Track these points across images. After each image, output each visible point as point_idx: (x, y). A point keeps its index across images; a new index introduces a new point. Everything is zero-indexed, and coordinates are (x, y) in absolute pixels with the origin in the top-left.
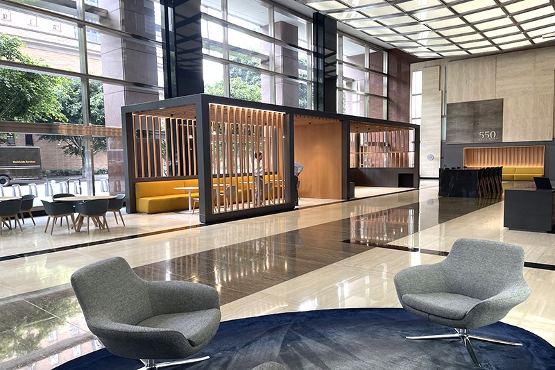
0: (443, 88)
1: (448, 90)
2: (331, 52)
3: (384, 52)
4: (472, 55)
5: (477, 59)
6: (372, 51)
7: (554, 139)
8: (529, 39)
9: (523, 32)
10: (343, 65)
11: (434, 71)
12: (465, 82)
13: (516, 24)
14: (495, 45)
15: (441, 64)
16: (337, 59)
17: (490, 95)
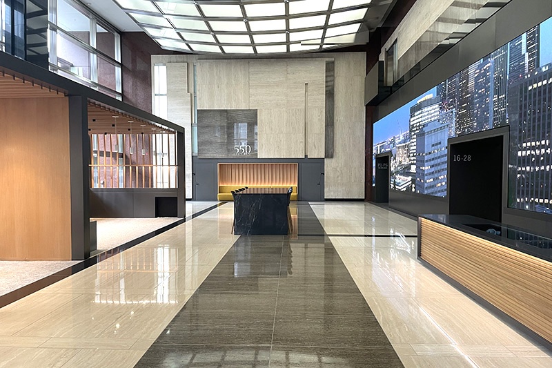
0: (192, 90)
1: (198, 93)
2: (38, 9)
3: (116, 34)
4: (224, 55)
5: (229, 60)
6: (100, 29)
7: (306, 156)
8: (288, 43)
9: (288, 31)
10: (58, 36)
11: (181, 69)
12: (216, 86)
13: (287, 17)
14: (253, 44)
15: (189, 61)
16: (48, 22)
17: (244, 104)
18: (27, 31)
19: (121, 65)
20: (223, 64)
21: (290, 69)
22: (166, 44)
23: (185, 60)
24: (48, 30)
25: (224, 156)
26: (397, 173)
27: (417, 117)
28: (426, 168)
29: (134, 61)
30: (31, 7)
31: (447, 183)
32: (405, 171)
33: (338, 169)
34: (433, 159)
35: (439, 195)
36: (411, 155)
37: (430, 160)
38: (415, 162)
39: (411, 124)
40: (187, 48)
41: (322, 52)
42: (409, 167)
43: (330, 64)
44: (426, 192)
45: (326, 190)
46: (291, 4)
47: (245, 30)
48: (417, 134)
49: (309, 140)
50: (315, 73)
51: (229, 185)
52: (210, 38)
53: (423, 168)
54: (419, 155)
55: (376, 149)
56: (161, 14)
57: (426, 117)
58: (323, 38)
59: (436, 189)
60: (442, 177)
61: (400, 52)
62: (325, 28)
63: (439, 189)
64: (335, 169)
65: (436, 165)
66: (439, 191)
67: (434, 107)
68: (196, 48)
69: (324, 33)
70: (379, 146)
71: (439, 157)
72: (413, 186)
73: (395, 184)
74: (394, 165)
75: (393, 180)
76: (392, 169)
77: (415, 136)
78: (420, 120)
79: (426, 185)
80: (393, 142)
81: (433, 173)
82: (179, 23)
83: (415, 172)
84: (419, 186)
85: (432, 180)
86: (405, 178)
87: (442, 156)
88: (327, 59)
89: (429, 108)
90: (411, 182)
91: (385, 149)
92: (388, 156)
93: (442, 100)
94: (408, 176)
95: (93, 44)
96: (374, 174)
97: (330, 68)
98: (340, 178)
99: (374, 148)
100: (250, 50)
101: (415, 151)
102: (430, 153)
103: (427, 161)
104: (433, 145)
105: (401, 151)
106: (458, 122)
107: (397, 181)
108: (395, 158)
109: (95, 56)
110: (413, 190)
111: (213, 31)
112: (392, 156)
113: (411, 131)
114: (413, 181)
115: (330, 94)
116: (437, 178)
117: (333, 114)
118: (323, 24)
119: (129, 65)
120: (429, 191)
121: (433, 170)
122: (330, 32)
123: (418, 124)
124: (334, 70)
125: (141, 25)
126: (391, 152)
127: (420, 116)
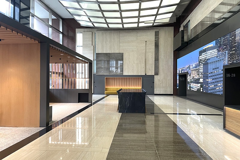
0: (94, 44)
1: (96, 46)
2: (26, 7)
3: (60, 19)
4: (109, 28)
5: (111, 31)
6: (54, 17)
7: (146, 74)
8: (138, 22)
9: (139, 17)
10: (35, 19)
11: (89, 34)
12: (105, 42)
13: (140, 10)
14: (123, 23)
15: (93, 31)
16: (30, 13)
17: (117, 51)
18: (21, 17)
19: (62, 33)
20: (108, 33)
21: (138, 34)
22: (83, 23)
23: (91, 31)
24: (30, 17)
25: (108, 74)
26: (191, 82)
27: (204, 55)
28: (210, 80)
29: (68, 31)
30: (23, 6)
31: (223, 87)
32: (197, 81)
33: (161, 80)
34: (214, 76)
35: (218, 93)
36: (200, 74)
37: (212, 76)
38: (202, 77)
39: (200, 59)
40: (92, 25)
41: (153, 27)
42: (199, 79)
43: (157, 33)
44: (209, 92)
45: (155, 90)
46: (142, 3)
47: (119, 16)
48: (203, 64)
49: (147, 67)
50: (150, 36)
51: (110, 87)
52: (103, 20)
53: (208, 80)
54: (205, 73)
55: (179, 71)
56: (82, 9)
57: (209, 55)
58: (154, 20)
59: (216, 90)
60: (220, 84)
61: (192, 26)
62: (156, 15)
63: (218, 90)
64: (159, 80)
65: (216, 79)
66: (218, 92)
67: (214, 50)
68: (96, 25)
69: (156, 18)
70: (180, 70)
71: (218, 75)
72: (201, 88)
73: (190, 87)
74: (189, 79)
75: (189, 86)
76: (188, 80)
77: (202, 65)
78: (205, 57)
79: (209, 88)
80: (189, 67)
81: (214, 82)
82: (89, 13)
83: (203, 82)
84: (205, 89)
85: (213, 86)
86: (197, 85)
87: (220, 74)
88: (156, 30)
89: (211, 51)
90: (200, 87)
91: (184, 71)
92: (186, 74)
93: (219, 47)
94: (198, 84)
95: (50, 23)
96: (178, 82)
97: (157, 34)
98: (161, 84)
99: (178, 70)
100: (120, 26)
101: (202, 72)
102: (211, 73)
103: (210, 77)
104: (214, 69)
105: (194, 72)
106: (229, 57)
107: (192, 86)
108: (190, 75)
109: (51, 29)
110: (202, 90)
111: (105, 17)
112: (189, 74)
113: (199, 62)
114: (201, 86)
115: (157, 46)
116: (217, 85)
117: (158, 55)
118: (155, 13)
119: (66, 33)
120: (212, 91)
121: (214, 81)
122: (158, 17)
123: (204, 59)
124: (158, 35)
125: (72, 15)
126: (188, 72)
127: (205, 55)
